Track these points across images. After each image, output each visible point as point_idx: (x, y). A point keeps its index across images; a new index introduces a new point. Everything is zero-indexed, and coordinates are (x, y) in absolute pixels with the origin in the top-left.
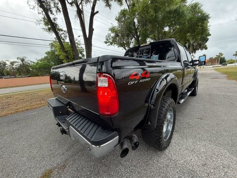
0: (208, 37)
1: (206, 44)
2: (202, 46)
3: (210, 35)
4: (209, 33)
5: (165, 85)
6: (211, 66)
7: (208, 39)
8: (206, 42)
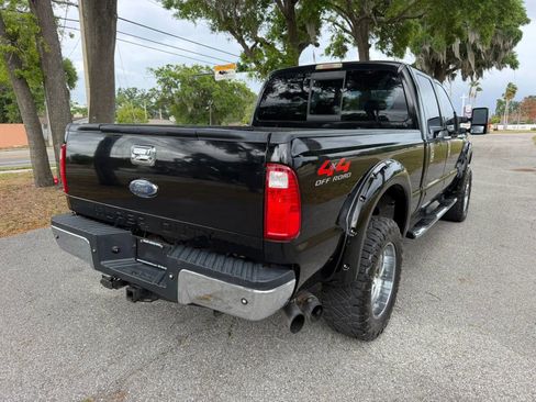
0: (521, 28)
1: (514, 49)
2: (503, 55)
3: (528, 21)
4: (523, 15)
5: (380, 188)
6: (529, 127)
7: (521, 33)
8: (515, 43)
